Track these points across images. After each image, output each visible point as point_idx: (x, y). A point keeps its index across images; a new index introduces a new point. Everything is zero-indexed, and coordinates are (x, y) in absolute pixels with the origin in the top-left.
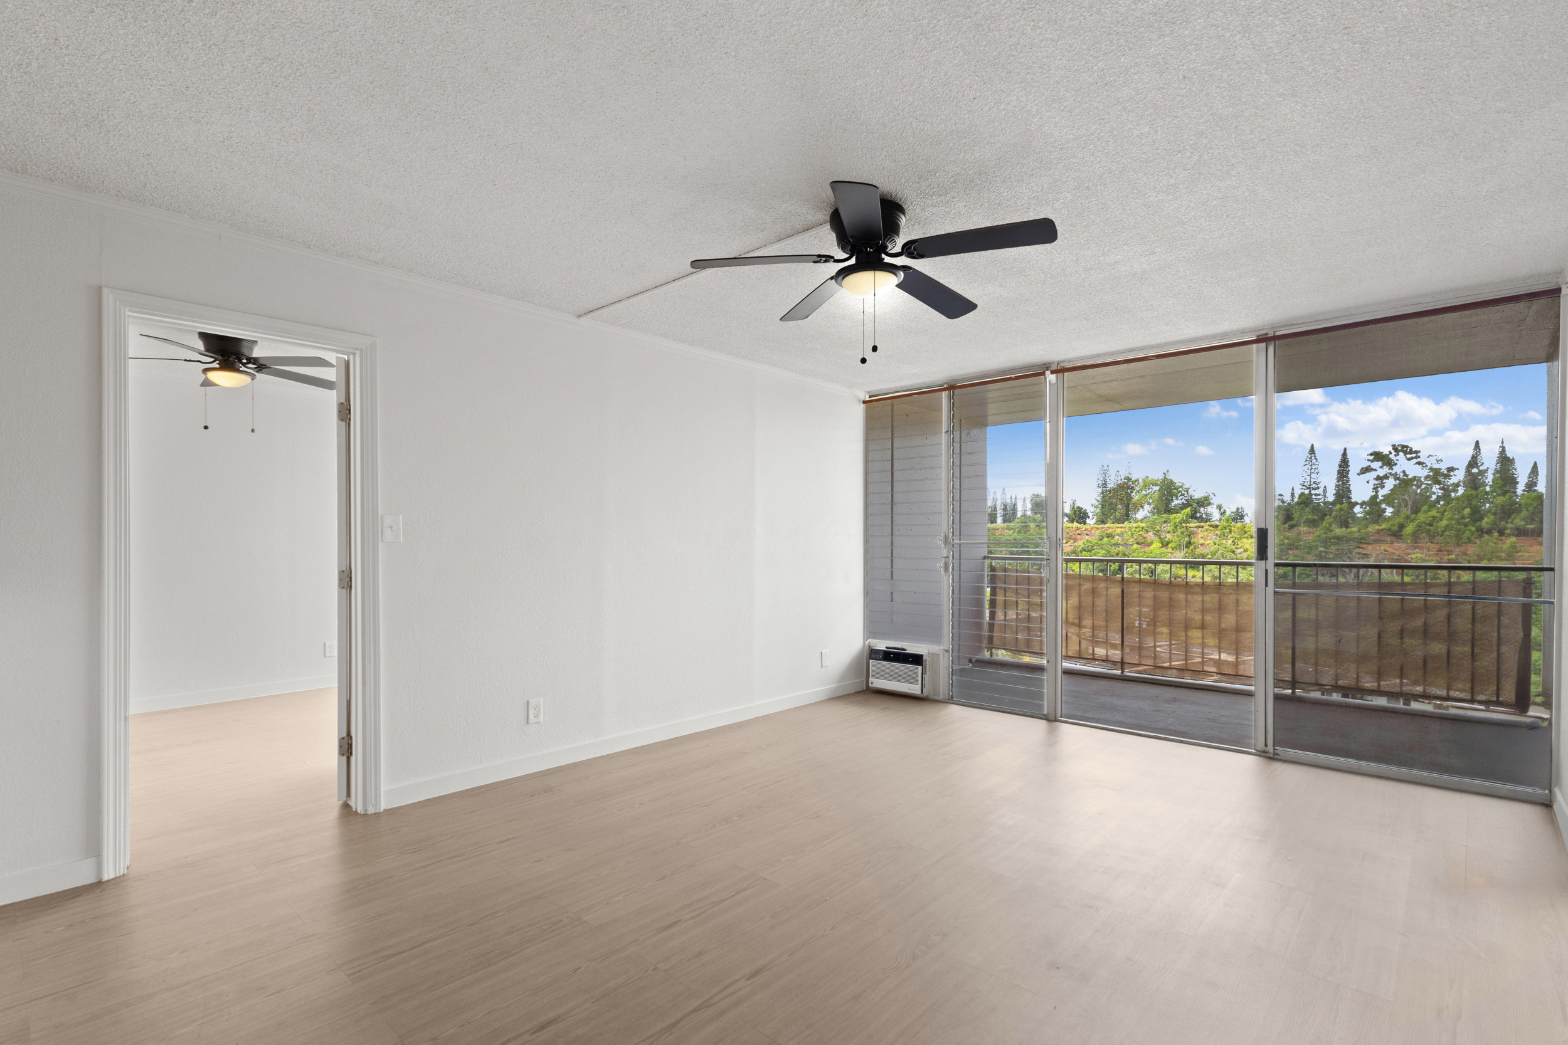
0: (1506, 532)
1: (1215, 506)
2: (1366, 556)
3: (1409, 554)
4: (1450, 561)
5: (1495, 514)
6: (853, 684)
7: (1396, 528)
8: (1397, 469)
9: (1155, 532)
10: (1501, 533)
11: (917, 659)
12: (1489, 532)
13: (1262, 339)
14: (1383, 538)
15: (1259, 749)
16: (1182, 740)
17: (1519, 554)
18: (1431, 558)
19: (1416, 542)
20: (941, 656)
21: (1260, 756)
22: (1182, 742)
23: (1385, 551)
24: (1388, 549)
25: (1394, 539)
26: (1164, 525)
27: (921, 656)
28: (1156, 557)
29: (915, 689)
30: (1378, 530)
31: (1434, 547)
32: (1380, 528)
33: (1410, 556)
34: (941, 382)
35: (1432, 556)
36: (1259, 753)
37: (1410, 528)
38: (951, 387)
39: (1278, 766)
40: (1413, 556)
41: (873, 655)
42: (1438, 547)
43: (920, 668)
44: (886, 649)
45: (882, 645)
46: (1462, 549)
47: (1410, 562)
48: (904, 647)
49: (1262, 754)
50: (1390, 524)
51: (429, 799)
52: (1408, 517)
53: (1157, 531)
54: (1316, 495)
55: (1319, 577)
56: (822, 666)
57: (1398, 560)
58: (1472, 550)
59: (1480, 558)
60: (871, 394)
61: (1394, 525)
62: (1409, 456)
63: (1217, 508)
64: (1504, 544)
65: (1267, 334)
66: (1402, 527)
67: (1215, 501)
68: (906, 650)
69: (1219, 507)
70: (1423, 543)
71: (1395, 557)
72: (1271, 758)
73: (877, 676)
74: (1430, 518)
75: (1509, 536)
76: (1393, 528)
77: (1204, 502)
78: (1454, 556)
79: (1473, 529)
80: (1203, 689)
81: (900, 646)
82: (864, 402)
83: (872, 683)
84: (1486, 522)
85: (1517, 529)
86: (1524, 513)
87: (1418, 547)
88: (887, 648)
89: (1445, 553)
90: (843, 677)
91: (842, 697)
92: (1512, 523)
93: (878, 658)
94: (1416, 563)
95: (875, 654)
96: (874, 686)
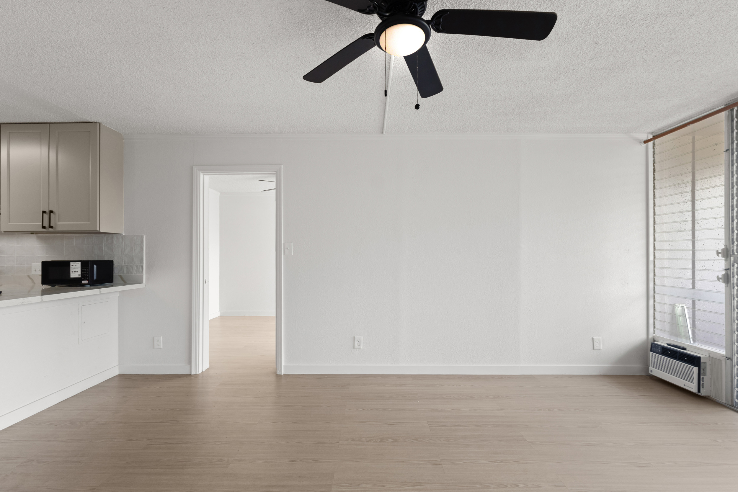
6: (636, 367)
11: (693, 360)
20: (723, 362)
27: (699, 358)
29: (693, 387)
41: (652, 349)
43: (697, 368)
45: (663, 340)
48: (685, 346)
51: (303, 374)
56: (594, 349)
68: (685, 349)
73: (657, 367)
81: (680, 345)
82: (646, 141)
83: (651, 371)
95: (655, 348)
96: (653, 374)
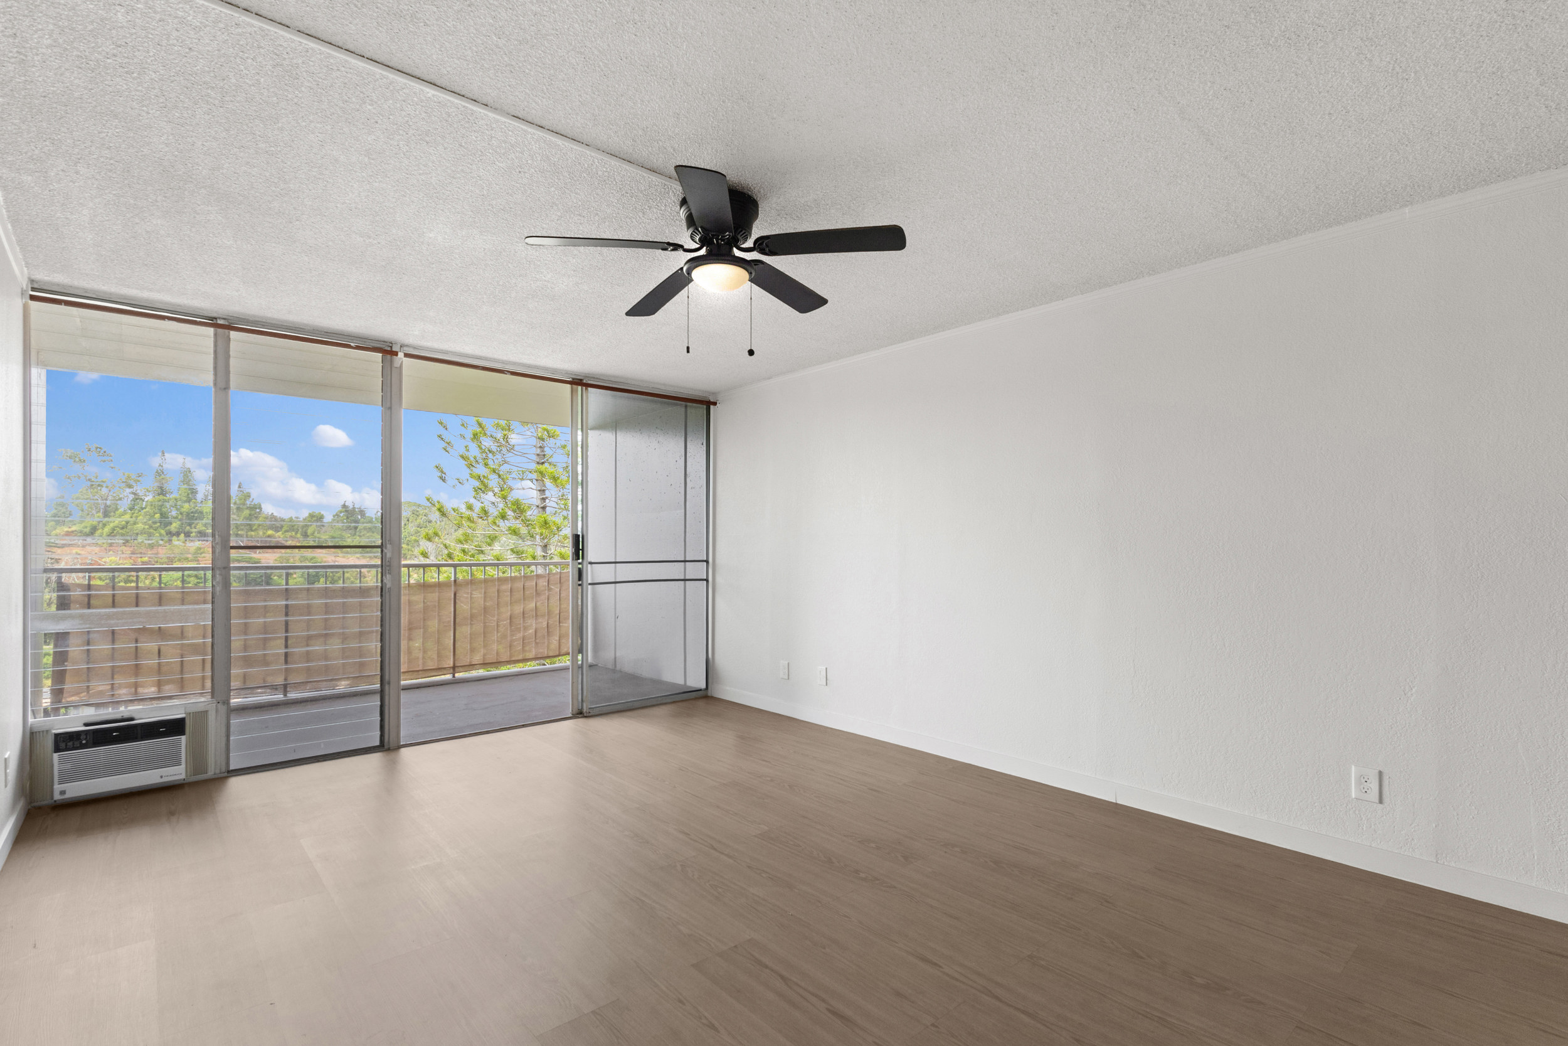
0: (191, 535)
2: (57, 561)
3: (102, 558)
4: (143, 563)
7: (88, 530)
8: (87, 470)
10: (188, 535)
11: (175, 727)
12: (178, 534)
13: (579, 382)
14: (74, 541)
15: (574, 712)
17: (203, 555)
18: (125, 562)
19: (110, 545)
23: (77, 554)
24: (80, 552)
25: (86, 542)
30: (68, 532)
31: (127, 550)
32: (70, 530)
33: (104, 560)
35: (125, 559)
36: (577, 716)
37: (103, 531)
40: (108, 560)
42: (131, 549)
44: (85, 727)
45: (74, 720)
46: (155, 551)
49: (580, 716)
50: (82, 526)
52: (99, 521)
57: (91, 564)
58: (163, 552)
59: (170, 560)
61: (86, 527)
62: (102, 459)
64: (190, 546)
65: (582, 380)
66: (94, 529)
70: (116, 546)
71: (88, 562)
72: (586, 717)
73: (72, 777)
74: (124, 522)
75: (194, 538)
76: (85, 530)
78: (146, 558)
79: (163, 532)
81: (116, 716)
83: (62, 793)
84: (174, 527)
85: (201, 532)
87: (111, 550)
89: (139, 555)
92: (196, 526)
93: (74, 745)
94: (111, 565)
95: (66, 742)
96: (67, 796)
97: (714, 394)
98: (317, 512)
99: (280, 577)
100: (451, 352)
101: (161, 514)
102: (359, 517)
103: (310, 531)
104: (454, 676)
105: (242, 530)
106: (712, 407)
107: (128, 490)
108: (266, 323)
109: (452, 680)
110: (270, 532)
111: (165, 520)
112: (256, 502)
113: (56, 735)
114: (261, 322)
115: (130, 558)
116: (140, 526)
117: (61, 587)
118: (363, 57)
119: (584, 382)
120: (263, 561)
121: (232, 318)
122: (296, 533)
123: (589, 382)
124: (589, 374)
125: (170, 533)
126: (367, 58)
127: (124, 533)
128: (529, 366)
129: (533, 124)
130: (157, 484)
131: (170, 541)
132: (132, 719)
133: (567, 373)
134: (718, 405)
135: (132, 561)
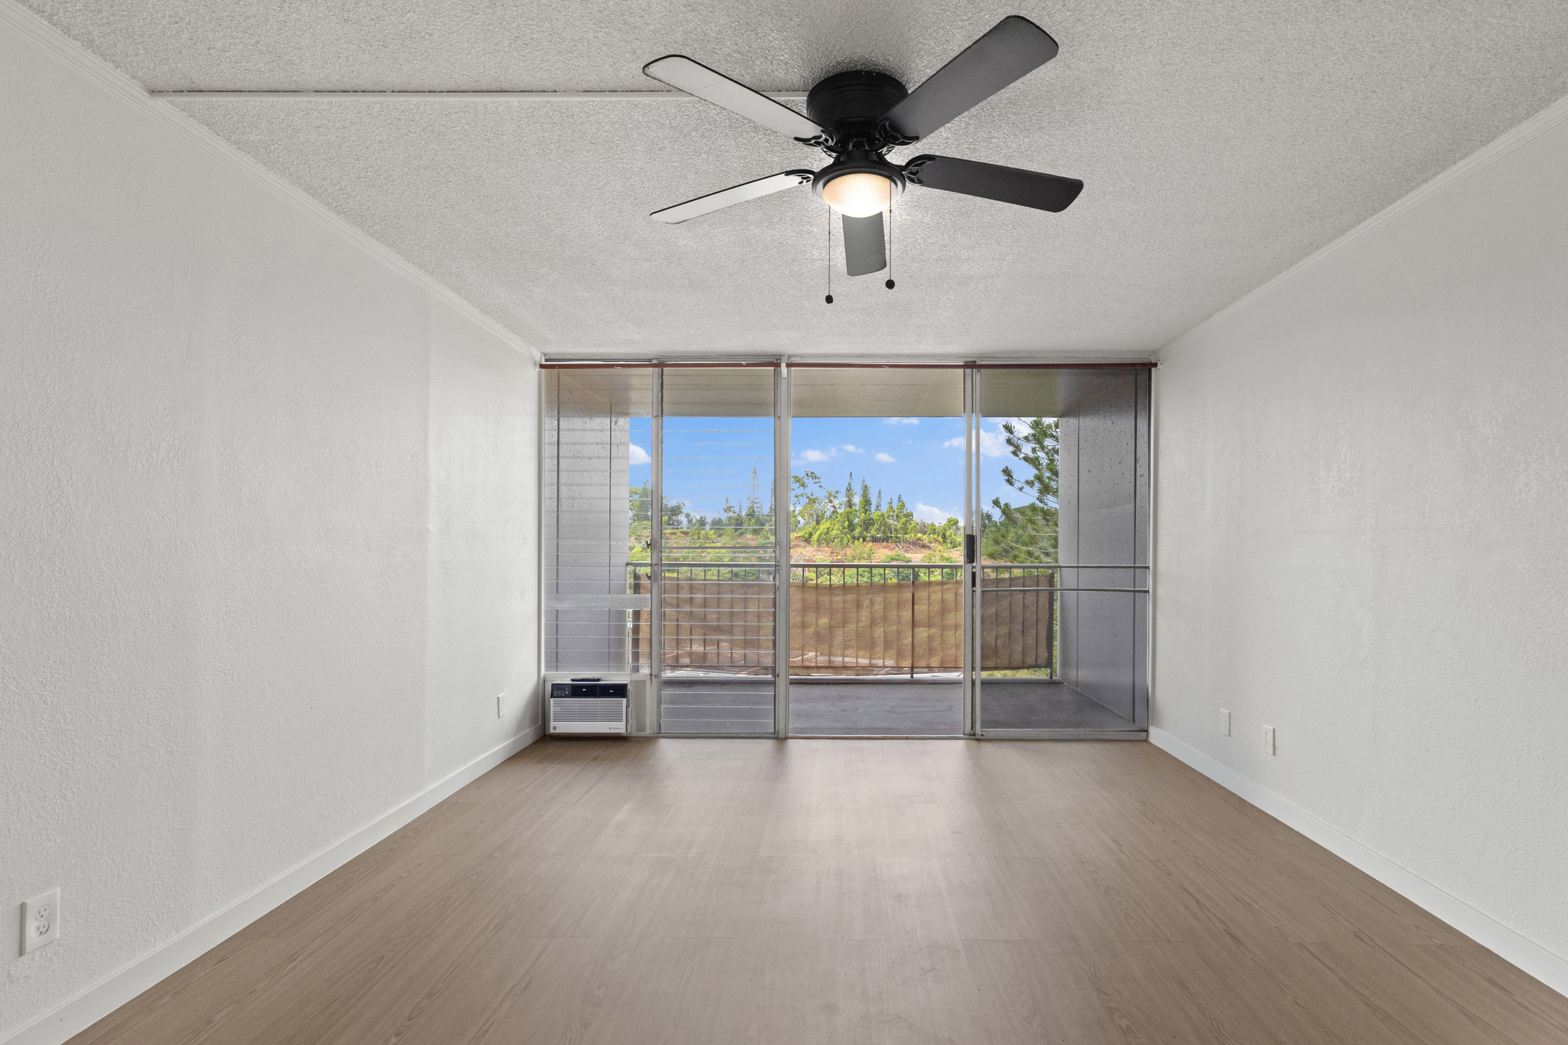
0: (867, 539)
1: (684, 515)
3: (815, 556)
4: (836, 561)
5: (860, 526)
6: (528, 735)
7: (807, 536)
8: (808, 491)
9: (637, 537)
11: (619, 691)
12: (858, 539)
13: (971, 365)
14: (799, 543)
15: (966, 732)
16: (907, 737)
18: (825, 560)
19: (819, 547)
20: (648, 683)
21: (970, 739)
22: (907, 738)
24: (803, 552)
25: (806, 544)
26: (644, 531)
27: (624, 686)
28: (638, 560)
29: (618, 727)
31: (829, 550)
32: (798, 535)
33: (815, 558)
34: (650, 357)
35: (827, 556)
36: (969, 737)
37: (815, 537)
38: (661, 364)
39: (987, 748)
40: (817, 557)
41: (555, 692)
43: (624, 700)
44: (571, 682)
45: (565, 677)
46: (844, 552)
47: (815, 562)
48: (596, 677)
49: (971, 737)
50: (803, 532)
52: (814, 528)
53: (638, 536)
54: (757, 508)
55: (761, 575)
56: (500, 717)
57: (809, 561)
58: (849, 552)
59: (854, 558)
60: (547, 357)
62: (815, 480)
63: (686, 517)
64: (866, 547)
65: (975, 362)
66: (811, 535)
67: (685, 511)
69: (688, 516)
70: (822, 547)
71: (807, 558)
72: (978, 740)
73: (560, 718)
74: (827, 529)
75: (868, 542)
77: (676, 511)
78: (838, 557)
79: (849, 536)
80: (848, 683)
81: (591, 677)
82: (542, 366)
83: (555, 728)
84: (856, 532)
85: (872, 537)
86: (876, 526)
87: (819, 550)
88: (572, 680)
89: (833, 555)
90: (519, 728)
91: (518, 757)
92: (869, 532)
93: (563, 695)
95: (558, 690)
96: (557, 731)
97: (1155, 352)
98: (954, 518)
99: (925, 574)
100: (833, 355)
101: (849, 522)
102: (987, 522)
103: (948, 534)
104: (912, 677)
105: (900, 533)
106: (1153, 369)
107: (830, 504)
108: (684, 356)
109: (909, 680)
110: (919, 535)
111: (851, 527)
112: (909, 511)
113: (553, 685)
114: (680, 356)
115: (831, 556)
116: (835, 532)
117: (636, 577)
118: (443, 92)
119: (977, 363)
120: (913, 560)
121: (661, 357)
122: (938, 536)
123: (983, 363)
124: (981, 354)
125: (854, 538)
126: (446, 92)
127: (825, 540)
128: (914, 356)
129: (605, 92)
130: (847, 499)
131: (854, 542)
132: (598, 680)
133: (957, 356)
134: (1159, 366)
135: (831, 559)
